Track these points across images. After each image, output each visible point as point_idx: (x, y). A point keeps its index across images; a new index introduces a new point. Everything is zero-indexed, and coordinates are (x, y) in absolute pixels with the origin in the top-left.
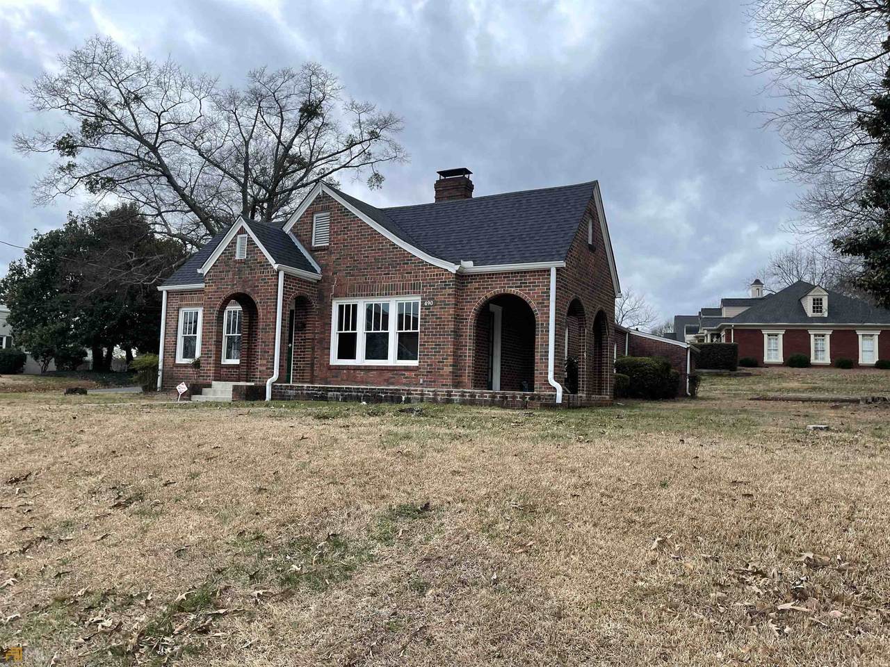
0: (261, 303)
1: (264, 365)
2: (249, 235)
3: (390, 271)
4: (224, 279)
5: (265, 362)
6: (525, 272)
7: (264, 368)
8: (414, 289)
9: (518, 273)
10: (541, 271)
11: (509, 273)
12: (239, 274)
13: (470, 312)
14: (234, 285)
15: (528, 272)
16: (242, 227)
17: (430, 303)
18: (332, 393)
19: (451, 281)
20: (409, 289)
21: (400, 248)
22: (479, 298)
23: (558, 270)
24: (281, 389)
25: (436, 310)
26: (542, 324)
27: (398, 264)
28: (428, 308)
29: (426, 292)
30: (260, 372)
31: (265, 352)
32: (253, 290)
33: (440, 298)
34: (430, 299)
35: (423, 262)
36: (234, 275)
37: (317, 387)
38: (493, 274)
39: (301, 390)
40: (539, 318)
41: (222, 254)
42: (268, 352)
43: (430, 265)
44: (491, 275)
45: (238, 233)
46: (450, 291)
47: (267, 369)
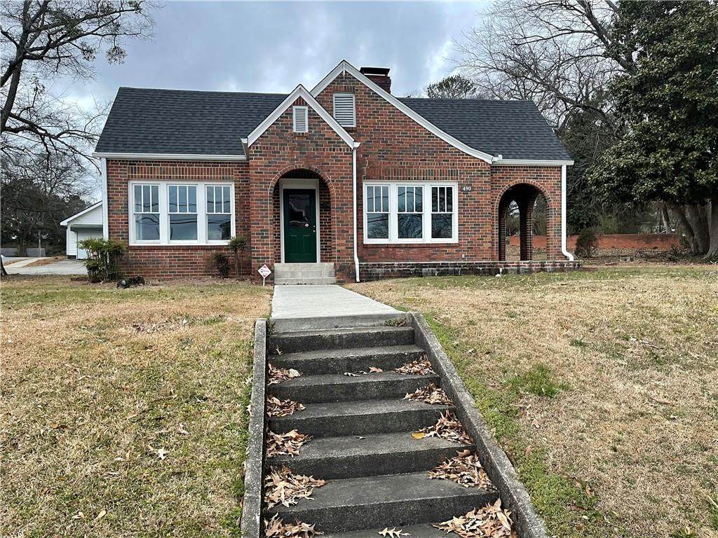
0: (333, 181)
1: (343, 245)
2: (310, 107)
3: (427, 157)
4: (279, 153)
5: (344, 241)
6: (540, 167)
7: (343, 248)
8: (452, 175)
9: (535, 167)
10: (553, 167)
11: (527, 167)
12: (301, 149)
13: (496, 198)
14: (293, 160)
15: (542, 167)
16: (300, 97)
17: (469, 188)
18: (427, 269)
19: (487, 171)
20: (446, 175)
21: (437, 137)
22: (503, 186)
23: (567, 166)
24: (368, 268)
25: (474, 195)
26: (555, 209)
27: (434, 152)
28: (466, 192)
29: (463, 179)
30: (339, 251)
31: (343, 231)
32: (322, 167)
33: (475, 185)
34: (468, 185)
35: (459, 151)
36: (293, 149)
37: (410, 264)
38: (514, 167)
39: (391, 267)
40: (552, 204)
41: (273, 124)
42: (348, 232)
43: (467, 154)
44: (512, 167)
45: (294, 104)
46: (487, 179)
47: (347, 248)
